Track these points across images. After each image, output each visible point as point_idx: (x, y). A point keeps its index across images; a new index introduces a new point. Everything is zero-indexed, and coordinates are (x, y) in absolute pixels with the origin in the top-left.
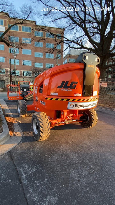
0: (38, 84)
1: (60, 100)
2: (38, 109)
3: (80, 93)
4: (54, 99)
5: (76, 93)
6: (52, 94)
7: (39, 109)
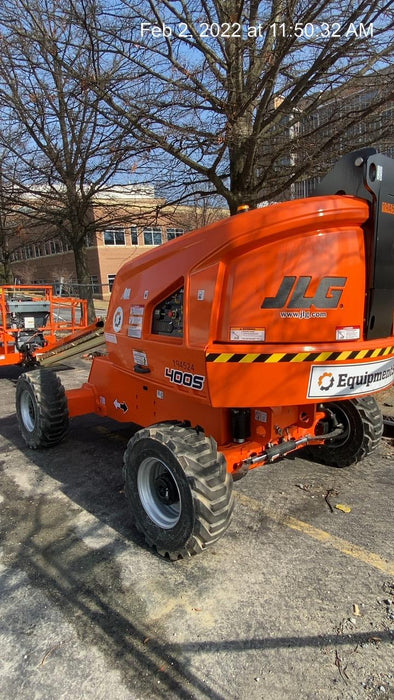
0: (147, 296)
1: (275, 358)
2: (117, 405)
3: (355, 327)
4: (249, 358)
5: (341, 328)
6: (238, 335)
7: (123, 407)
